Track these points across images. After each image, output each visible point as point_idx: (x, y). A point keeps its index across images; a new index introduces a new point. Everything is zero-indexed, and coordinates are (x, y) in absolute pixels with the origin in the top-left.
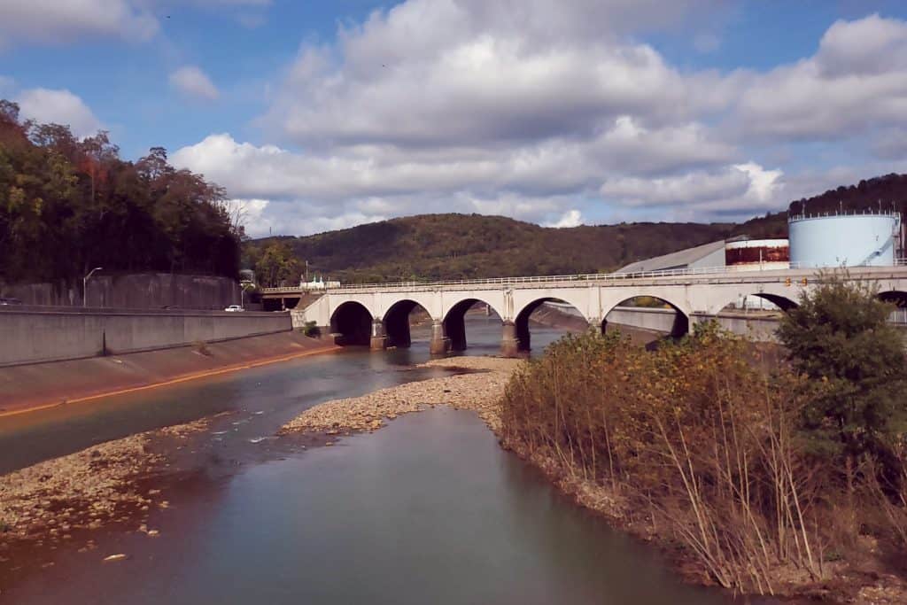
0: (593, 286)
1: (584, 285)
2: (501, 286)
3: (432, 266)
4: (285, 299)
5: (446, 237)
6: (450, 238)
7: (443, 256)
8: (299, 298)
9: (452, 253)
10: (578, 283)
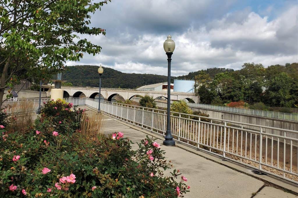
0: (127, 92)
1: (125, 91)
2: (105, 90)
3: (87, 81)
4: (45, 88)
5: (93, 73)
6: (94, 73)
7: (91, 78)
8: (48, 89)
9: (95, 78)
10: (124, 91)
